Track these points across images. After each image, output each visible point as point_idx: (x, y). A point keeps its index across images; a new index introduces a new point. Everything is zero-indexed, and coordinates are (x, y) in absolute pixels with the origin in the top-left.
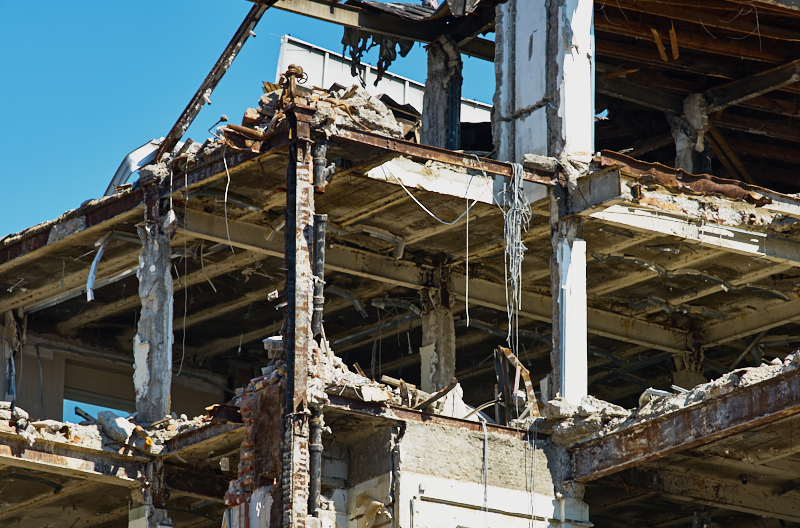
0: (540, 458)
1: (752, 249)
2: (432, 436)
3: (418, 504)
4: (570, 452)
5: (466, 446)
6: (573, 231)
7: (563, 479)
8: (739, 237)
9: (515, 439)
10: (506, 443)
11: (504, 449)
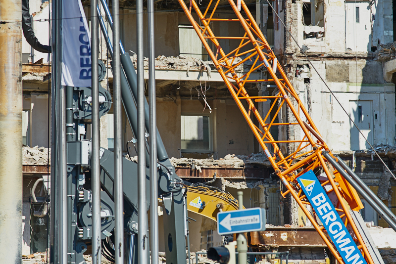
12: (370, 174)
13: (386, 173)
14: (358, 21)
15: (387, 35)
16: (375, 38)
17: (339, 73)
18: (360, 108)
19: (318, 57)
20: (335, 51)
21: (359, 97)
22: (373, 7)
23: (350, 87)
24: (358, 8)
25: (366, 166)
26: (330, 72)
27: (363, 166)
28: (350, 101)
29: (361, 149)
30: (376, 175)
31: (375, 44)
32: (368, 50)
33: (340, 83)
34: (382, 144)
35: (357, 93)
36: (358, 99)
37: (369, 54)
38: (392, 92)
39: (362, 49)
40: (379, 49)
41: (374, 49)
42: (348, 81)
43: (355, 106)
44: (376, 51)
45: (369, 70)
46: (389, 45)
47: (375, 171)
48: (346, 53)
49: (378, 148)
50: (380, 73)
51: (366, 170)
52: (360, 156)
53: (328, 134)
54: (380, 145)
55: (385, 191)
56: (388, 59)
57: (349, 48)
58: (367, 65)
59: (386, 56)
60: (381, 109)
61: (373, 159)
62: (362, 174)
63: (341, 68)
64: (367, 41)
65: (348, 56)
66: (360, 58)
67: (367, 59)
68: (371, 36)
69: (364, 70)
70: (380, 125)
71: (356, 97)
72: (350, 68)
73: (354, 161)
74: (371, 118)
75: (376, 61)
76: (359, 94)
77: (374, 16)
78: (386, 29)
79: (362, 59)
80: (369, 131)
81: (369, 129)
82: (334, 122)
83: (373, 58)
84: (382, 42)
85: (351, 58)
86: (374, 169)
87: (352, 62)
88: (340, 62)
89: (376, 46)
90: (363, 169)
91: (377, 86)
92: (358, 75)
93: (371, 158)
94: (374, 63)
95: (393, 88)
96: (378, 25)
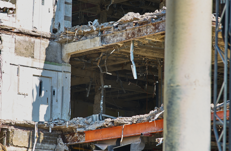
12: (46, 145)
13: (60, 146)
14: (43, 4)
16: (56, 21)
17: (26, 49)
18: (41, 83)
19: (9, 31)
20: (23, 28)
23: (34, 63)
25: (44, 138)
26: (18, 47)
27: (42, 137)
28: (34, 75)
29: (41, 120)
30: (51, 146)
31: (56, 27)
32: (50, 32)
33: (26, 58)
34: (58, 118)
35: (39, 69)
36: (40, 75)
37: (52, 35)
38: (68, 72)
40: (60, 31)
41: (55, 31)
42: (33, 57)
43: (37, 81)
44: (57, 33)
45: (51, 49)
47: (51, 143)
48: (33, 31)
49: (56, 121)
50: (59, 54)
51: (44, 142)
52: (42, 128)
53: (14, 104)
54: (57, 118)
57: (35, 27)
58: (49, 45)
60: (58, 86)
61: (50, 131)
62: (40, 144)
63: (28, 44)
65: (35, 34)
66: (44, 37)
67: (50, 39)
68: (53, 19)
69: (47, 49)
70: (57, 101)
71: (39, 72)
72: (35, 45)
73: (36, 131)
74: (50, 93)
75: (56, 42)
76: (42, 71)
77: (56, 1)
79: (45, 39)
80: (47, 106)
81: (47, 105)
82: (19, 94)
83: (54, 39)
85: (36, 36)
86: (49, 141)
87: (37, 40)
88: (27, 38)
89: (57, 28)
90: (41, 142)
91: (56, 65)
92: (42, 53)
93: (49, 130)
94: (55, 44)
95: (69, 68)
96: (59, 10)
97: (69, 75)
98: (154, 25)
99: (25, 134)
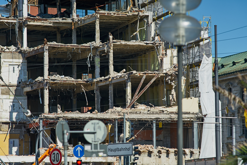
0: (20, 55)
1: (51, 25)
2: (5, 54)
3: (4, 63)
4: (24, 54)
5: (10, 55)
6: (25, 26)
7: (23, 57)
8: (49, 24)
9: (17, 53)
10: (16, 54)
11: (15, 55)
12: (17, 130)
13: (23, 129)
14: (14, 72)
15: (24, 77)
16: (20, 79)
17: (6, 92)
18: (13, 105)
21: (13, 100)
22: (20, 67)
23: (10, 97)
24: (14, 67)
26: (2, 91)
27: (14, 126)
28: (10, 102)
29: (13, 120)
30: (19, 130)
31: (20, 81)
33: (6, 95)
37: (17, 84)
38: (26, 99)
39: (15, 83)
40: (21, 83)
41: (20, 83)
42: (9, 95)
43: (11, 104)
46: (25, 82)
47: (19, 128)
50: (22, 92)
52: (13, 123)
53: (1, 115)
55: (22, 136)
56: (24, 87)
57: (10, 83)
58: (16, 89)
59: (24, 86)
63: (7, 90)
64: (17, 79)
65: (10, 85)
66: (14, 86)
67: (17, 86)
68: (19, 78)
69: (15, 91)
70: (21, 111)
71: (12, 101)
73: (11, 125)
74: (18, 108)
77: (20, 70)
78: (24, 76)
80: (17, 113)
82: (4, 110)
83: (19, 86)
84: (23, 81)
85: (11, 86)
87: (11, 88)
88: (6, 87)
90: (14, 128)
91: (20, 96)
93: (17, 123)
94: (20, 88)
95: (26, 97)
96: (21, 74)
97: (26, 100)
98: (42, 83)
99: (7, 126)
